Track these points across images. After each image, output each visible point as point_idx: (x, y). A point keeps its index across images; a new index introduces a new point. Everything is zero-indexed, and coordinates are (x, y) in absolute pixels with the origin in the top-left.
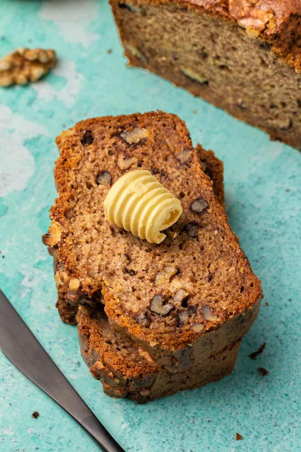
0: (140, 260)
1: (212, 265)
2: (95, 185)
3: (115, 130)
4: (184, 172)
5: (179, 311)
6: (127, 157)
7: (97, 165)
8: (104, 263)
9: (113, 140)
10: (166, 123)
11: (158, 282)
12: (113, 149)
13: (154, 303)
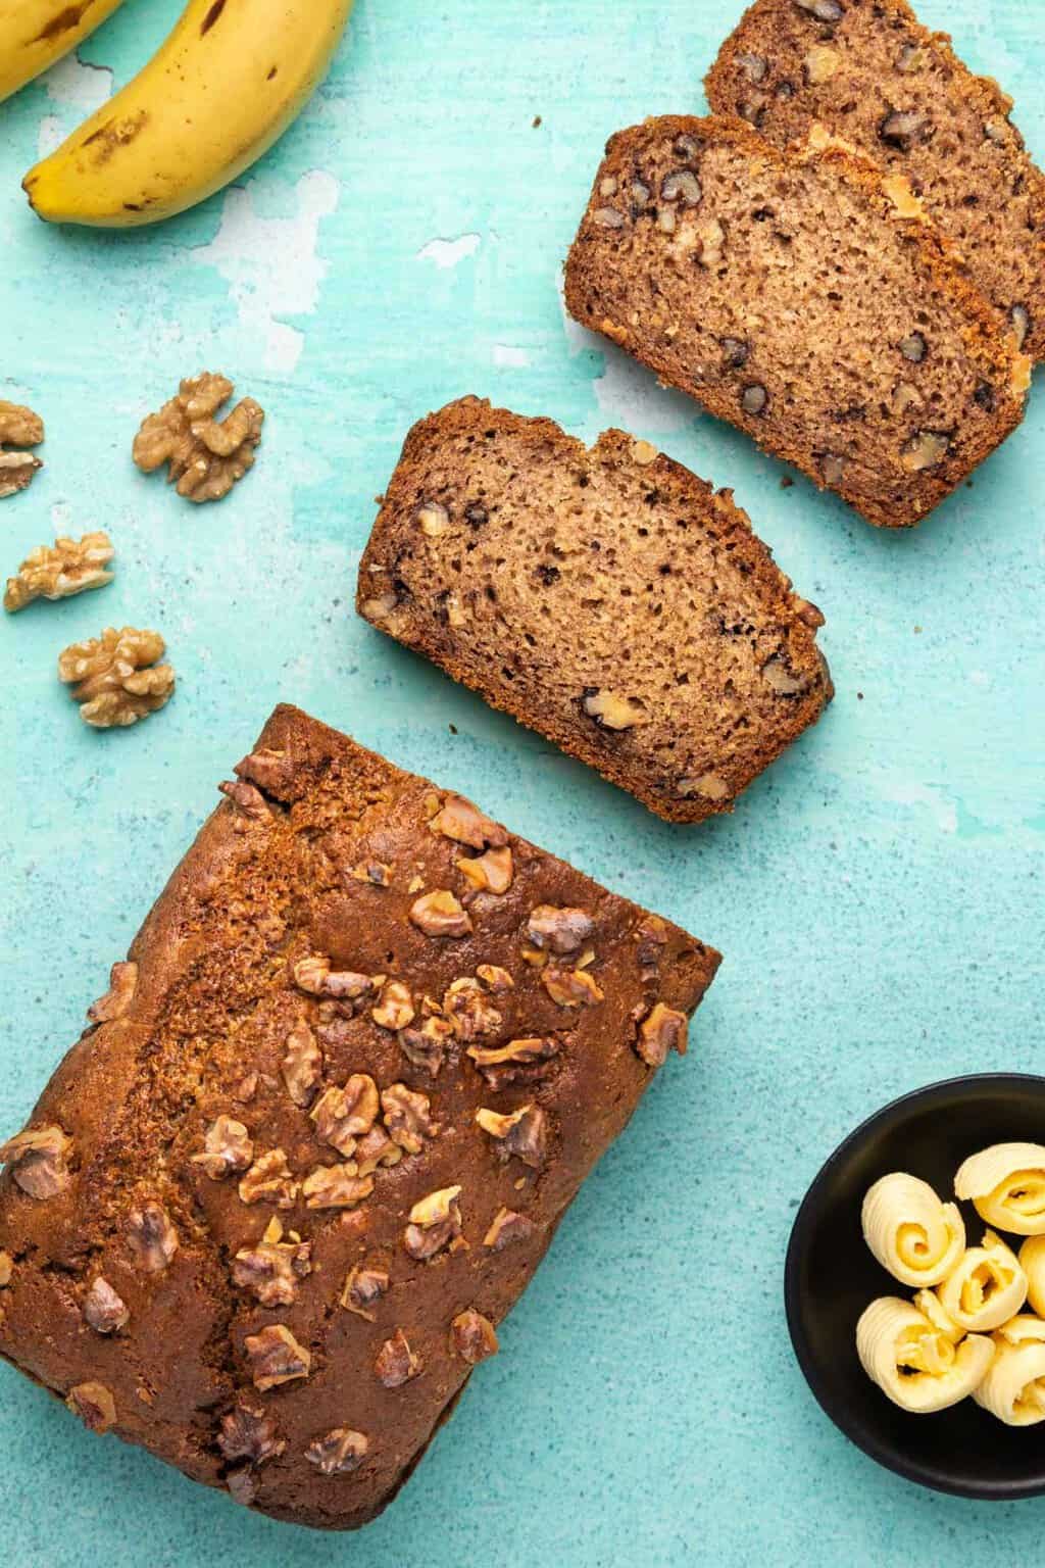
0: (764, 245)
1: (665, 307)
2: (919, 327)
3: (958, 439)
4: (813, 441)
5: (651, 197)
6: (909, 408)
7: (939, 361)
8: (805, 201)
9: (948, 419)
10: (899, 505)
11: (714, 224)
12: (937, 406)
13: (694, 185)
